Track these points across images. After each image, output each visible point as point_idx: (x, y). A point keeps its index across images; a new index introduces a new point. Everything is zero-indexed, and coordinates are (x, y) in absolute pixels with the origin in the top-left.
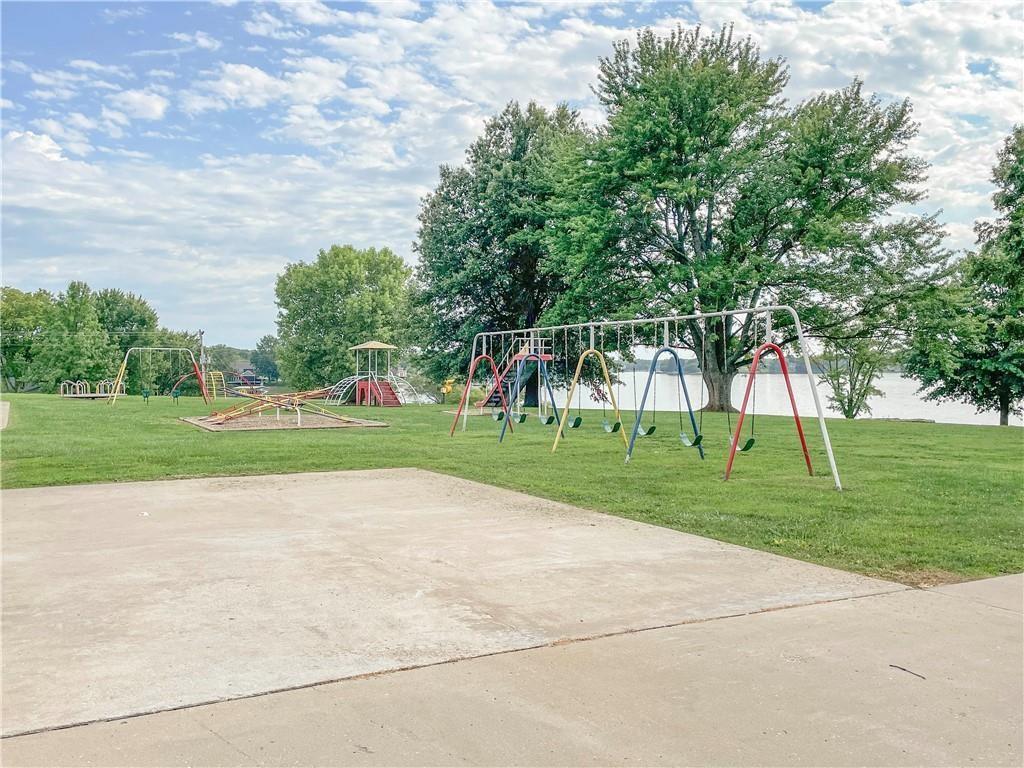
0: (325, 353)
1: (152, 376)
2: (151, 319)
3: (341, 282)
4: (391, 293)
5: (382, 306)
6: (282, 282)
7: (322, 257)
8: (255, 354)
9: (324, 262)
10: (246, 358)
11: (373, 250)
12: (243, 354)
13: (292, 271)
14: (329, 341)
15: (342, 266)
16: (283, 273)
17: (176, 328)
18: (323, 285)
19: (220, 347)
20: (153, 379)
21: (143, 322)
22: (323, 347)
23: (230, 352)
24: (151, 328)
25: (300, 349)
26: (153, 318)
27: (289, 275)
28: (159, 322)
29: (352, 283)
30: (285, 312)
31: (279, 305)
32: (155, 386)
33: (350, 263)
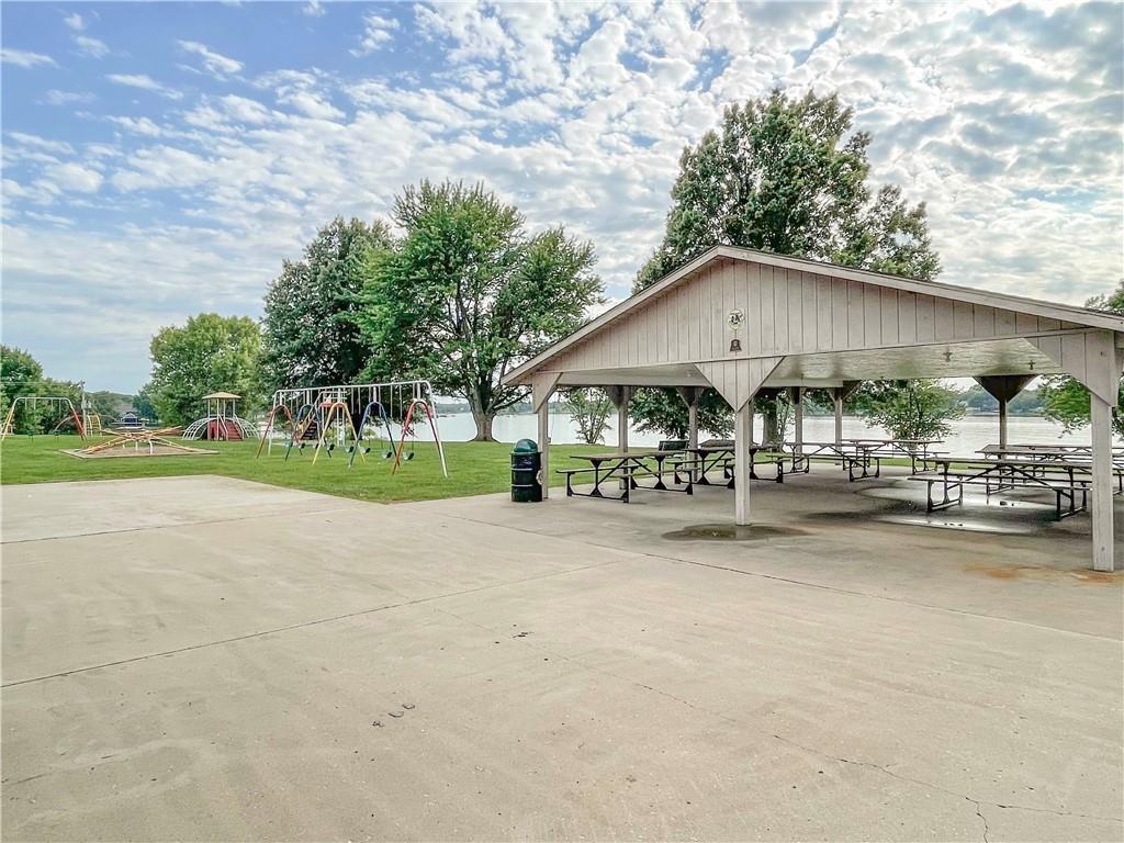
0: (193, 400)
1: (37, 419)
2: (36, 370)
3: (207, 343)
4: (249, 352)
5: (242, 362)
6: (156, 343)
7: (191, 322)
8: (136, 398)
9: (193, 327)
10: (129, 402)
11: (235, 318)
12: (126, 399)
13: (166, 333)
14: (196, 390)
15: (207, 330)
16: (157, 334)
17: (60, 378)
18: (192, 345)
19: (104, 393)
20: (39, 421)
21: (28, 372)
22: (191, 395)
23: (114, 397)
24: (36, 378)
25: (171, 396)
26: (38, 369)
27: (162, 337)
28: (43, 373)
29: (216, 343)
30: (159, 366)
31: (154, 360)
32: (40, 427)
33: (215, 328)
